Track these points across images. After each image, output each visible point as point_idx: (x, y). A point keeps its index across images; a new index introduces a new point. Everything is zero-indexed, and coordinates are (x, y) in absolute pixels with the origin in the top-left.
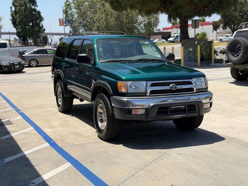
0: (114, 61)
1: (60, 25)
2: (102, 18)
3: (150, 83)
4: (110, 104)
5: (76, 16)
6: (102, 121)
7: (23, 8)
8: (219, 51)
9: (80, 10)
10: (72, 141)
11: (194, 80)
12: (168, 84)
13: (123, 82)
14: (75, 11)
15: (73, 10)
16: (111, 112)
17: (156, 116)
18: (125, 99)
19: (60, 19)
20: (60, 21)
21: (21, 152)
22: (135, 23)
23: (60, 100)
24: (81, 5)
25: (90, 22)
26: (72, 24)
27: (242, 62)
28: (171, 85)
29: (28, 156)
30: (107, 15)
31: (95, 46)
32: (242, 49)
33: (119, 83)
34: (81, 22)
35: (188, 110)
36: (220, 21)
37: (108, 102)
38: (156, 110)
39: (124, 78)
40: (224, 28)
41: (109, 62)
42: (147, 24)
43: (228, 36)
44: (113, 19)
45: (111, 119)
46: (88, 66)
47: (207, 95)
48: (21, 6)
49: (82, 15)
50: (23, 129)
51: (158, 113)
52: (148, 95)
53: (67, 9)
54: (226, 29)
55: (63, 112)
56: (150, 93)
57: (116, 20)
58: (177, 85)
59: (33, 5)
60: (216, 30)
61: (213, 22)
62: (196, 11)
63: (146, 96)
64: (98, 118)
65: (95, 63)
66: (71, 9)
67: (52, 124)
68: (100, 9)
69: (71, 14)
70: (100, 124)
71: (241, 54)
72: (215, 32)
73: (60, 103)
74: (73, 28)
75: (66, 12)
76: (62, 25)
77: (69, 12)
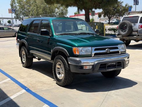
0: (65, 34)
1: (9, 13)
2: (34, 9)
3: (94, 48)
4: (66, 62)
5: (18, 8)
6: (59, 73)
8: (107, 29)
9: (21, 4)
10: (41, 88)
11: (119, 46)
12: (104, 49)
13: (77, 48)
14: (18, 4)
15: (16, 4)
16: (68, 68)
17: (99, 70)
18: (78, 59)
19: (9, 9)
20: (9, 10)
21: (8, 97)
22: (54, 13)
23: (23, 59)
24: (21, 1)
25: (27, 11)
26: (16, 12)
27: (127, 35)
28: (106, 50)
29: (14, 100)
30: (38, 7)
31: (52, 24)
32: (128, 27)
33: (74, 48)
34: (21, 12)
35: (118, 65)
36: (102, 12)
37: (66, 61)
38: (99, 66)
39: (76, 45)
40: (104, 16)
41: (62, 34)
42: (61, 13)
43: (106, 21)
44: (41, 10)
45: (68, 72)
46: (47, 38)
47: (126, 56)
49: (22, 7)
50: (3, 80)
51: (100, 68)
52: (93, 56)
53: (12, 3)
54: (105, 17)
55: (26, 67)
56: (94, 55)
57: (43, 11)
58: (110, 49)
60: (100, 18)
61: (99, 13)
62: (95, 5)
63: (91, 57)
64: (57, 72)
65: (53, 35)
66: (15, 4)
67: (22, 76)
68: (33, 4)
69: (15, 6)
70: (58, 76)
71: (127, 31)
72: (99, 18)
73: (24, 62)
74: (17, 15)
75: (12, 5)
76: (11, 13)
77: (14, 5)
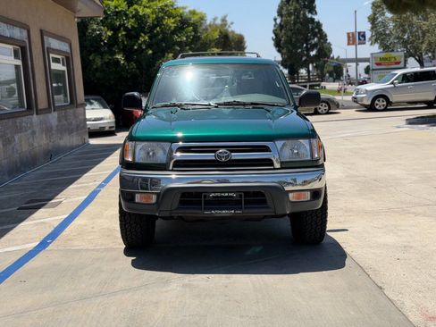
1: (349, 44)
3: (175, 146)
7: (293, 18)
20: (349, 37)
35: (247, 202)
48: (290, 14)
52: (171, 168)
53: (375, 14)
56: (174, 166)
58: (232, 151)
59: (310, 12)
63: (165, 170)
69: (383, 23)
75: (373, 20)
76: (353, 44)
77: (380, 19)
